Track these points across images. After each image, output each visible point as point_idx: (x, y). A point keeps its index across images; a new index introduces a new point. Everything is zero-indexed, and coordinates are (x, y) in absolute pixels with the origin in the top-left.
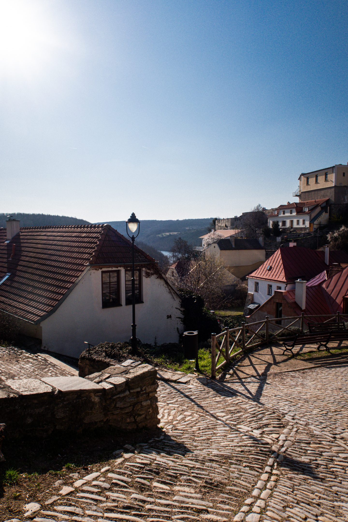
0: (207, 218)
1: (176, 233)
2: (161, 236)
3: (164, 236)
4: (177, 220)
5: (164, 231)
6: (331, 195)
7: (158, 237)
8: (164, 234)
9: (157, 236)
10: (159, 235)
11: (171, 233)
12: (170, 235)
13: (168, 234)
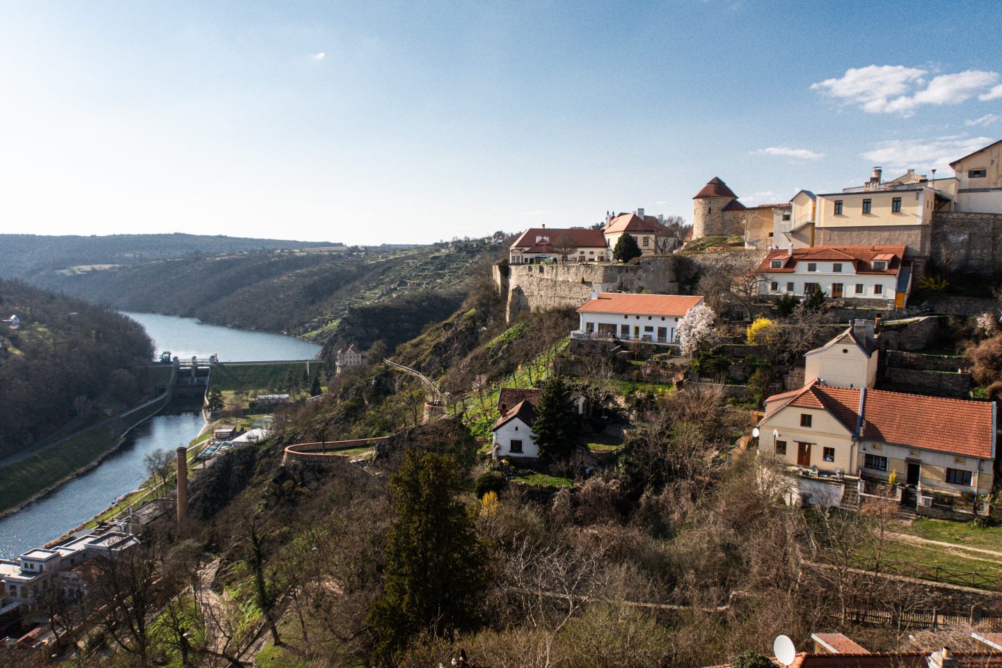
0: (167, 233)
1: (107, 267)
2: (71, 274)
3: (79, 273)
4: (92, 236)
5: (74, 262)
6: (914, 242)
7: (62, 274)
8: (75, 268)
9: (58, 272)
10: (64, 271)
11: (97, 267)
12: (94, 271)
13: (87, 268)
